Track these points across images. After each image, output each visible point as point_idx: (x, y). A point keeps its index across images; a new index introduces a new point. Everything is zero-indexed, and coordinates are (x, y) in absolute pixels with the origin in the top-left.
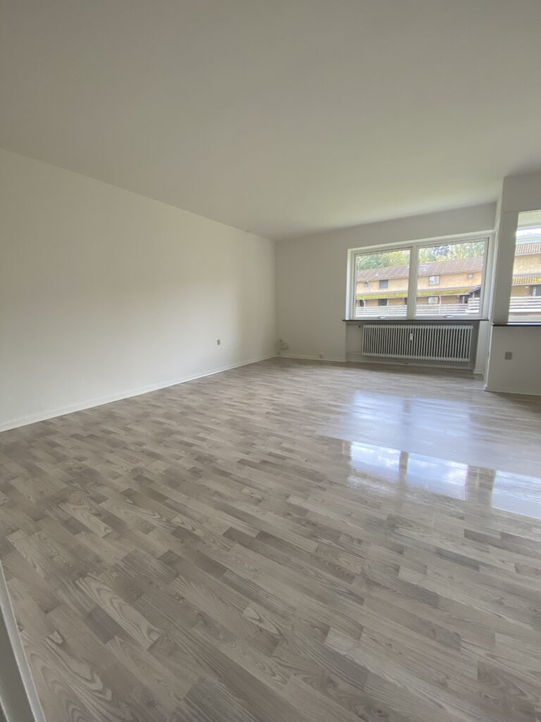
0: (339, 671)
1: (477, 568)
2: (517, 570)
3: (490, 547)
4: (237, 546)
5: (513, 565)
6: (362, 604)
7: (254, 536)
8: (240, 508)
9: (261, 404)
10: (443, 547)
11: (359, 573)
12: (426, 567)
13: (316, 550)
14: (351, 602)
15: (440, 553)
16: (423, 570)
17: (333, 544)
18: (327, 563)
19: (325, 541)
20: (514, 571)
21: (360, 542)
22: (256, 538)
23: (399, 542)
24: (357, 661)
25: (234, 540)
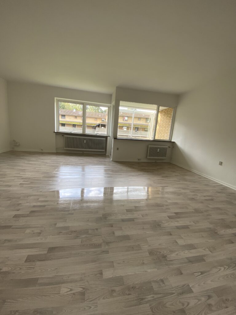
0: (113, 284)
1: (134, 220)
2: (143, 216)
3: (134, 212)
4: (38, 263)
5: (141, 215)
6: (108, 253)
7: (46, 252)
8: (29, 242)
9: (14, 180)
10: (122, 218)
11: (102, 242)
12: (121, 227)
13: (82, 242)
14: (105, 255)
15: (123, 220)
16: (121, 229)
17: (88, 236)
18: (88, 245)
19: (83, 236)
20: (142, 217)
21: (97, 229)
22: (47, 253)
23: (110, 223)
24: (117, 276)
25: (34, 261)
